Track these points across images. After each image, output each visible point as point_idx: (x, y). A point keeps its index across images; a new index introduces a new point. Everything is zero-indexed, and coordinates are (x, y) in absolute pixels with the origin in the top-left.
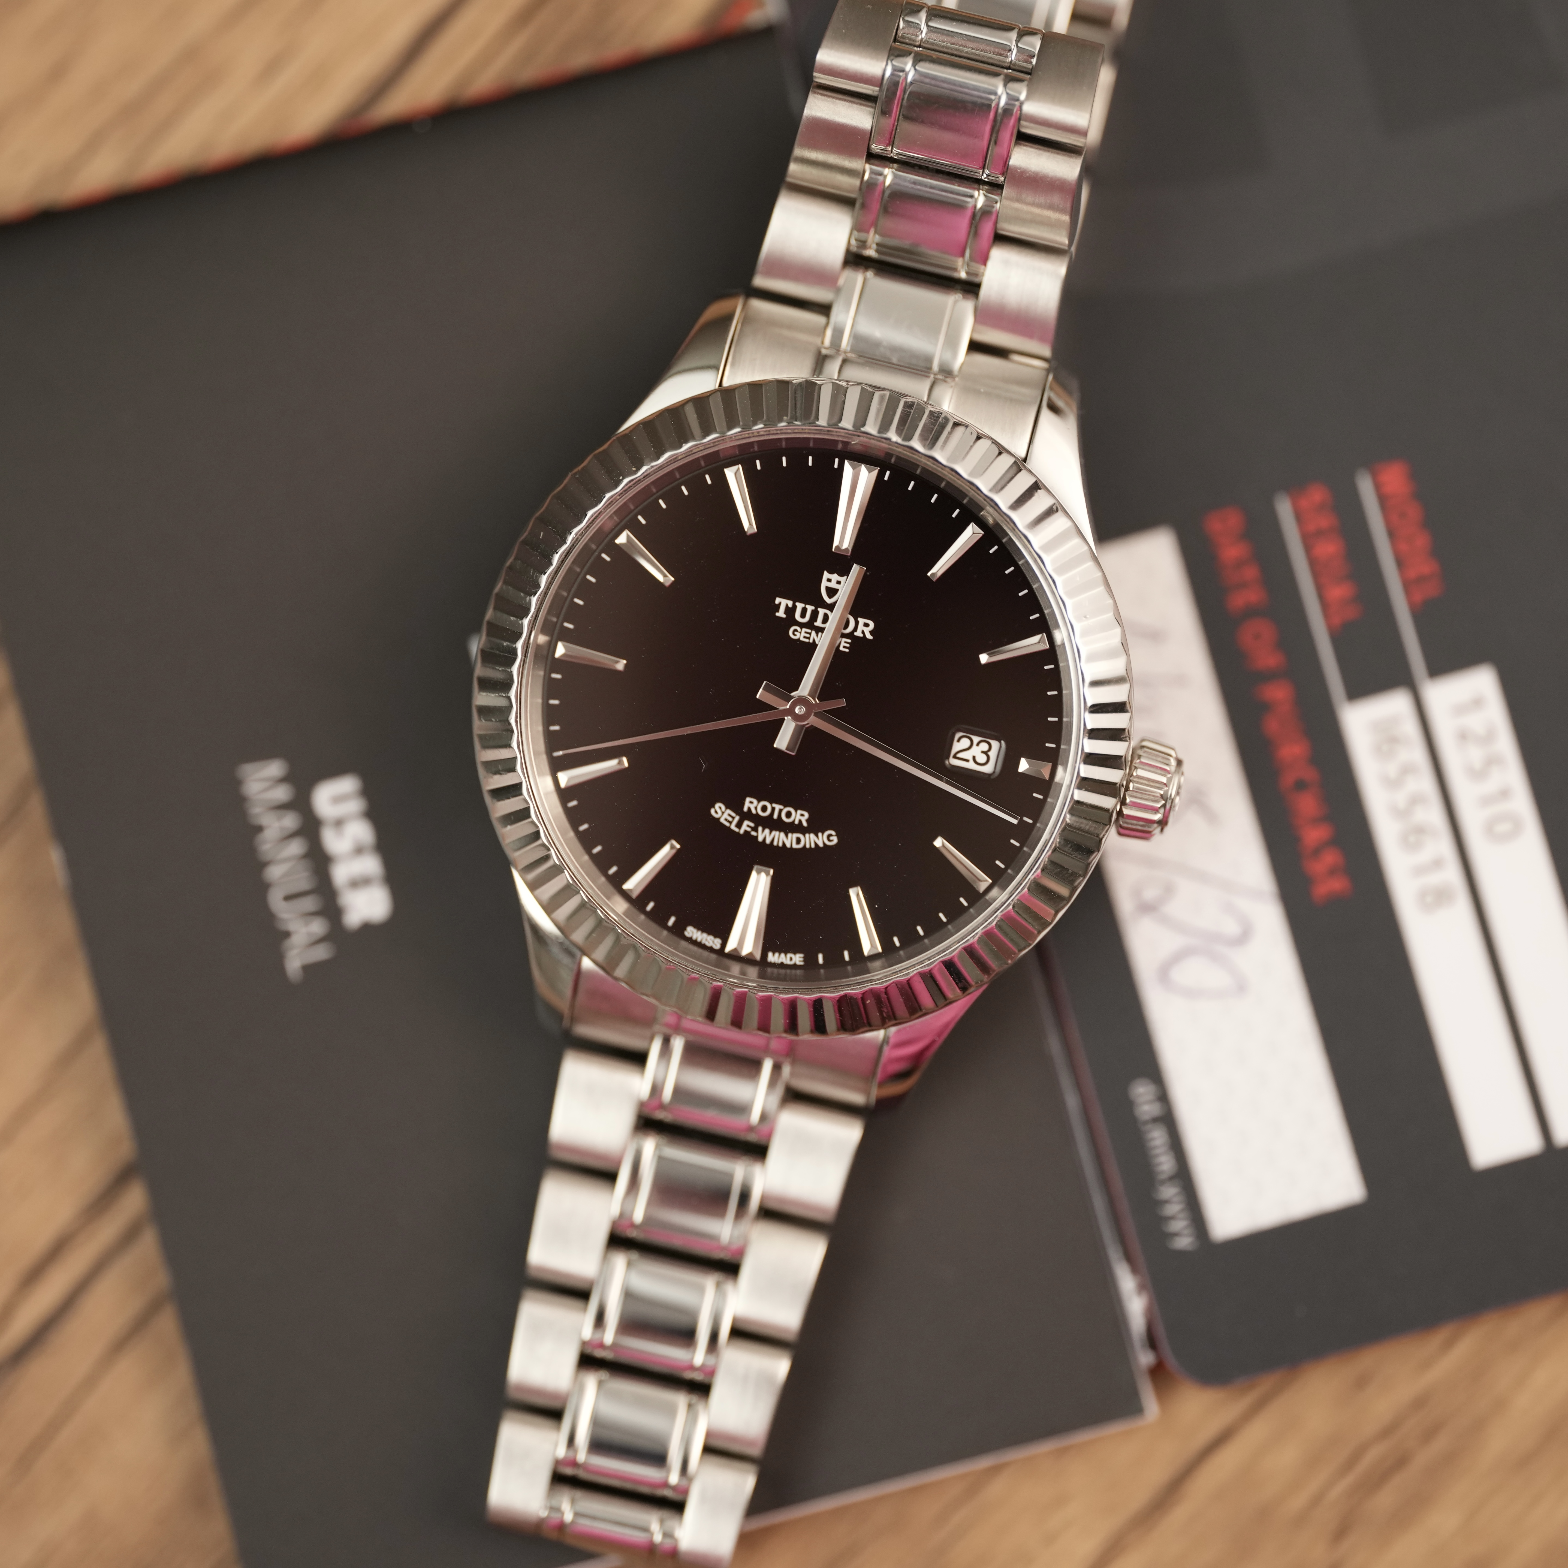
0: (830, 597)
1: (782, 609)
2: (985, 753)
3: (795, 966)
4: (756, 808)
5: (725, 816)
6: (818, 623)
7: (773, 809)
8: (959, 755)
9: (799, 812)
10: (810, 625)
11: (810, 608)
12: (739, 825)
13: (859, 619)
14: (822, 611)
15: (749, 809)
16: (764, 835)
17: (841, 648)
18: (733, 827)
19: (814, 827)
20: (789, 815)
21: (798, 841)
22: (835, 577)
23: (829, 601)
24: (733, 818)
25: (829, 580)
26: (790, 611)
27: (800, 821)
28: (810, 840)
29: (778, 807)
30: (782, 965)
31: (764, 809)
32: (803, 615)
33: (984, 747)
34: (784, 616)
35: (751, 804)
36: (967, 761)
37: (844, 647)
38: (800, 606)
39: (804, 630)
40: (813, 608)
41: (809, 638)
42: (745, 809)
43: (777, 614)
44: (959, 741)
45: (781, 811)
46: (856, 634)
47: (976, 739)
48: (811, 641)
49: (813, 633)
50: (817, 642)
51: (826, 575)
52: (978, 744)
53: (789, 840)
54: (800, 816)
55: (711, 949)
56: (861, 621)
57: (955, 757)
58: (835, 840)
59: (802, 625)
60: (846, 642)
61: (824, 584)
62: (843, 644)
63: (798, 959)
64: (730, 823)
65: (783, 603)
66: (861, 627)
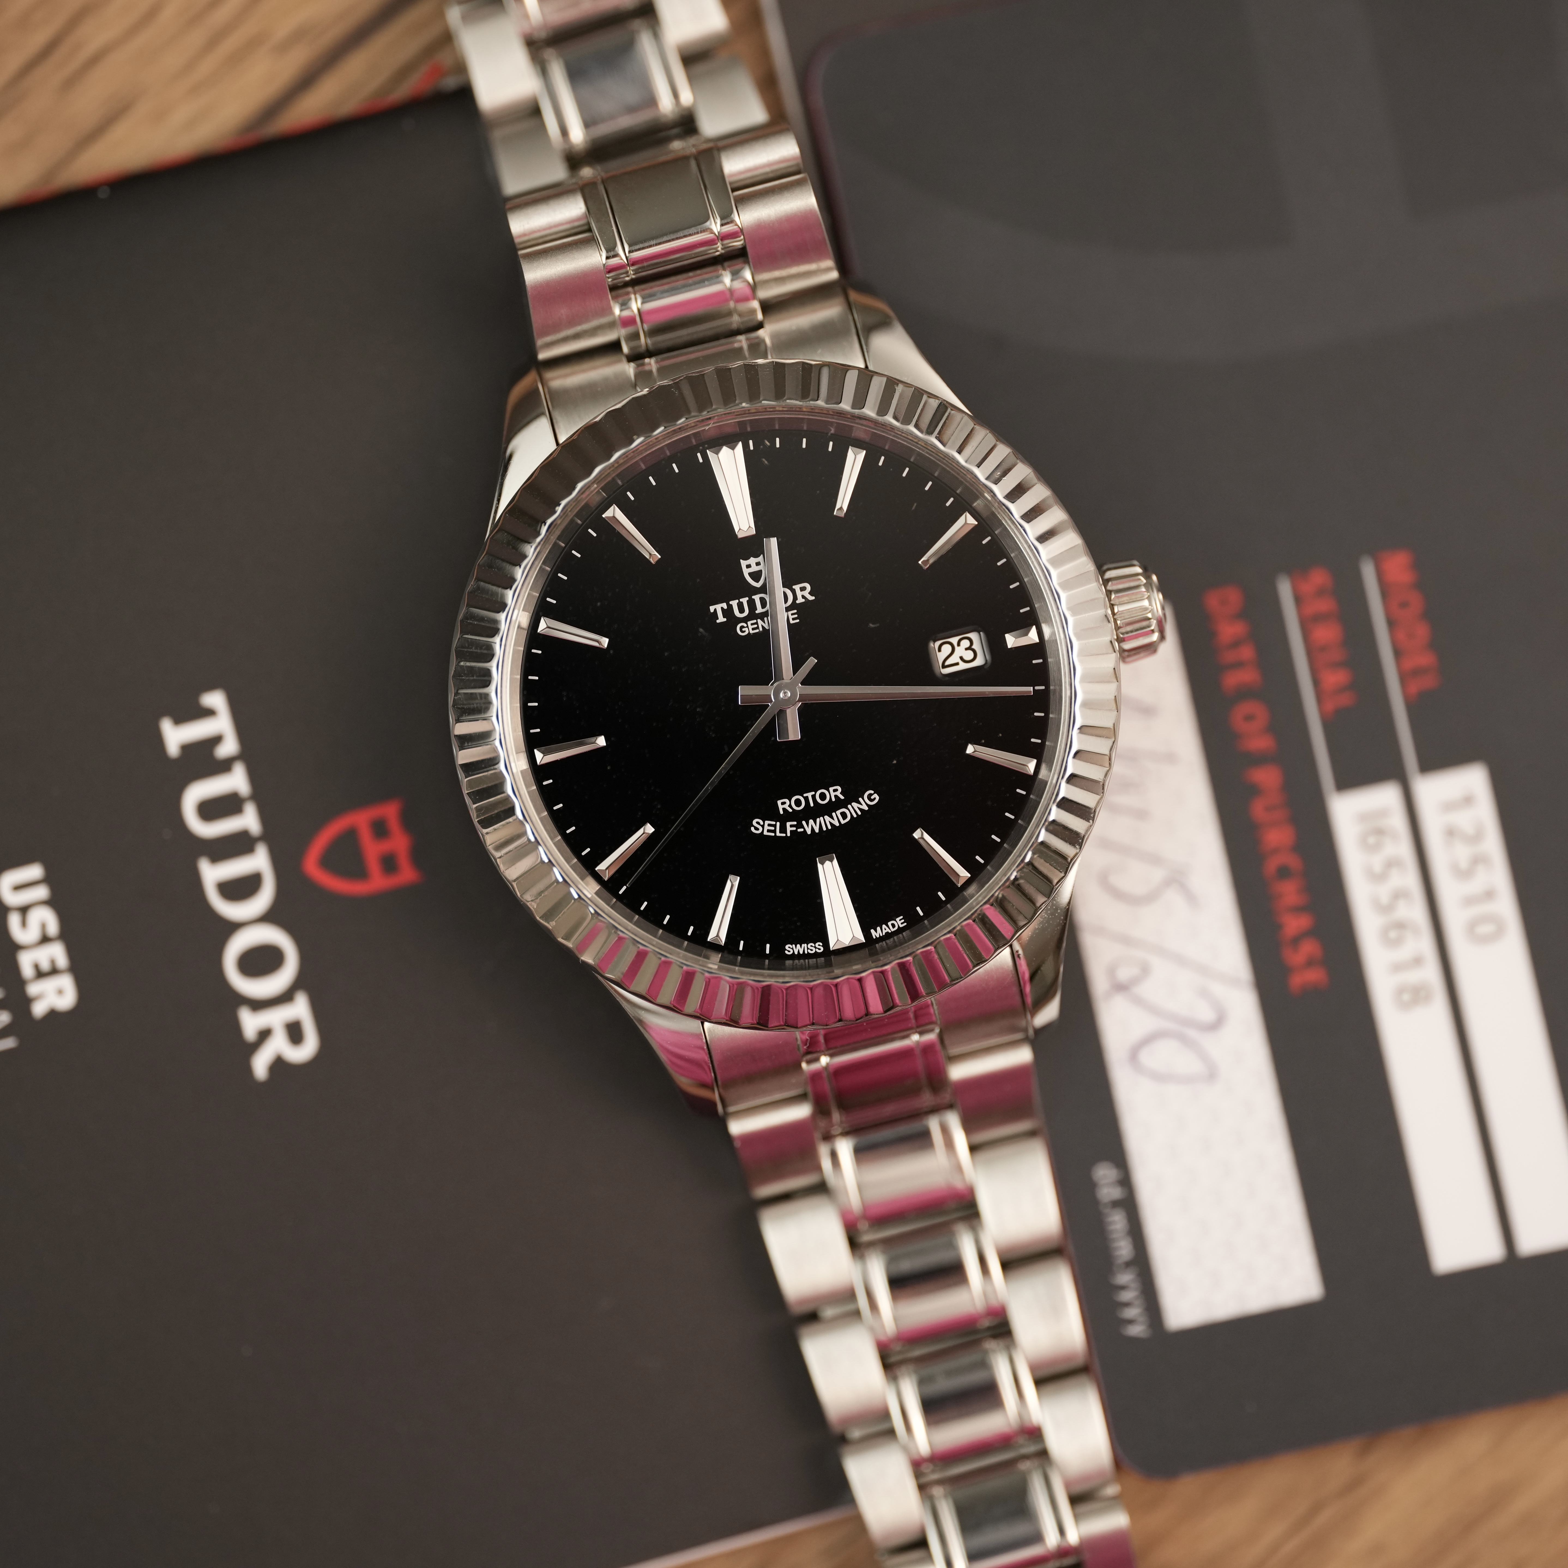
0: (757, 581)
1: (720, 614)
2: (969, 648)
3: (900, 930)
4: (790, 806)
5: (766, 827)
6: (759, 610)
7: (806, 799)
8: (947, 663)
9: (831, 789)
10: (752, 615)
11: (745, 600)
12: (783, 829)
13: (794, 587)
14: (757, 598)
15: (784, 809)
16: (810, 827)
17: (792, 622)
18: (778, 834)
19: (852, 796)
20: (823, 797)
21: (844, 815)
22: (752, 561)
23: (758, 585)
24: (775, 826)
25: (749, 566)
26: (728, 612)
27: (836, 796)
28: (855, 809)
29: (809, 795)
30: (888, 936)
31: (798, 803)
32: (742, 610)
33: (965, 643)
34: (725, 620)
35: (784, 805)
36: (957, 664)
37: (793, 619)
38: (734, 603)
39: (749, 623)
40: (747, 599)
41: (758, 628)
42: (782, 812)
43: (718, 621)
44: (940, 650)
45: (814, 797)
46: (798, 602)
47: (954, 640)
48: (761, 629)
49: (759, 621)
50: (767, 628)
51: (744, 563)
52: (959, 645)
53: (836, 819)
54: (835, 792)
55: (816, 955)
56: (797, 588)
57: (944, 667)
58: (876, 797)
59: (745, 620)
60: (792, 614)
61: (746, 572)
62: (791, 617)
63: (899, 922)
64: (774, 831)
65: (718, 608)
66: (799, 594)
